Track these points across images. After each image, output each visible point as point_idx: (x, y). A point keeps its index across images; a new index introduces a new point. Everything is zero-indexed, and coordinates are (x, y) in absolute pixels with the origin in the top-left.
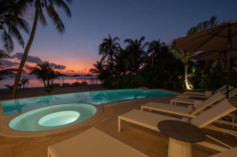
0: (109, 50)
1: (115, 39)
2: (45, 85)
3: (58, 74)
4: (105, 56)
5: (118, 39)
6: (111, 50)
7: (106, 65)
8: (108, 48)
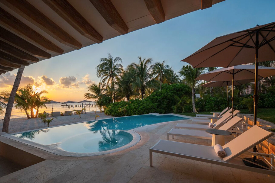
0: (110, 72)
1: (116, 59)
2: (28, 116)
3: (45, 101)
4: (105, 78)
5: (121, 60)
6: (112, 72)
7: (106, 90)
8: (108, 69)
